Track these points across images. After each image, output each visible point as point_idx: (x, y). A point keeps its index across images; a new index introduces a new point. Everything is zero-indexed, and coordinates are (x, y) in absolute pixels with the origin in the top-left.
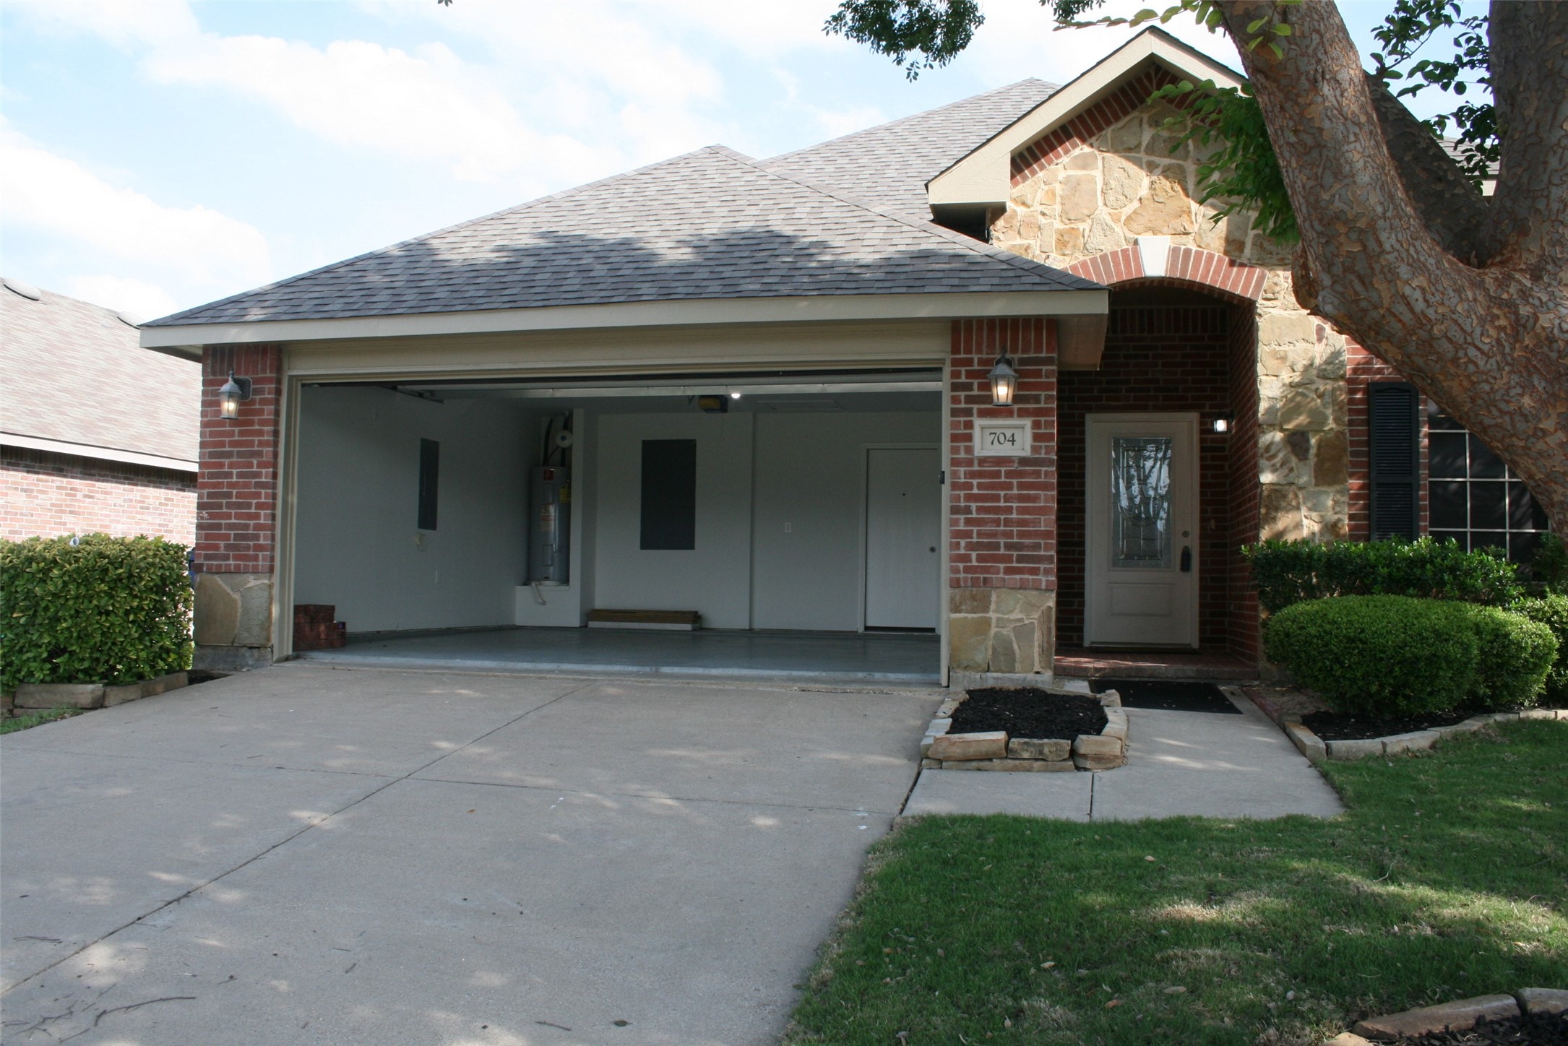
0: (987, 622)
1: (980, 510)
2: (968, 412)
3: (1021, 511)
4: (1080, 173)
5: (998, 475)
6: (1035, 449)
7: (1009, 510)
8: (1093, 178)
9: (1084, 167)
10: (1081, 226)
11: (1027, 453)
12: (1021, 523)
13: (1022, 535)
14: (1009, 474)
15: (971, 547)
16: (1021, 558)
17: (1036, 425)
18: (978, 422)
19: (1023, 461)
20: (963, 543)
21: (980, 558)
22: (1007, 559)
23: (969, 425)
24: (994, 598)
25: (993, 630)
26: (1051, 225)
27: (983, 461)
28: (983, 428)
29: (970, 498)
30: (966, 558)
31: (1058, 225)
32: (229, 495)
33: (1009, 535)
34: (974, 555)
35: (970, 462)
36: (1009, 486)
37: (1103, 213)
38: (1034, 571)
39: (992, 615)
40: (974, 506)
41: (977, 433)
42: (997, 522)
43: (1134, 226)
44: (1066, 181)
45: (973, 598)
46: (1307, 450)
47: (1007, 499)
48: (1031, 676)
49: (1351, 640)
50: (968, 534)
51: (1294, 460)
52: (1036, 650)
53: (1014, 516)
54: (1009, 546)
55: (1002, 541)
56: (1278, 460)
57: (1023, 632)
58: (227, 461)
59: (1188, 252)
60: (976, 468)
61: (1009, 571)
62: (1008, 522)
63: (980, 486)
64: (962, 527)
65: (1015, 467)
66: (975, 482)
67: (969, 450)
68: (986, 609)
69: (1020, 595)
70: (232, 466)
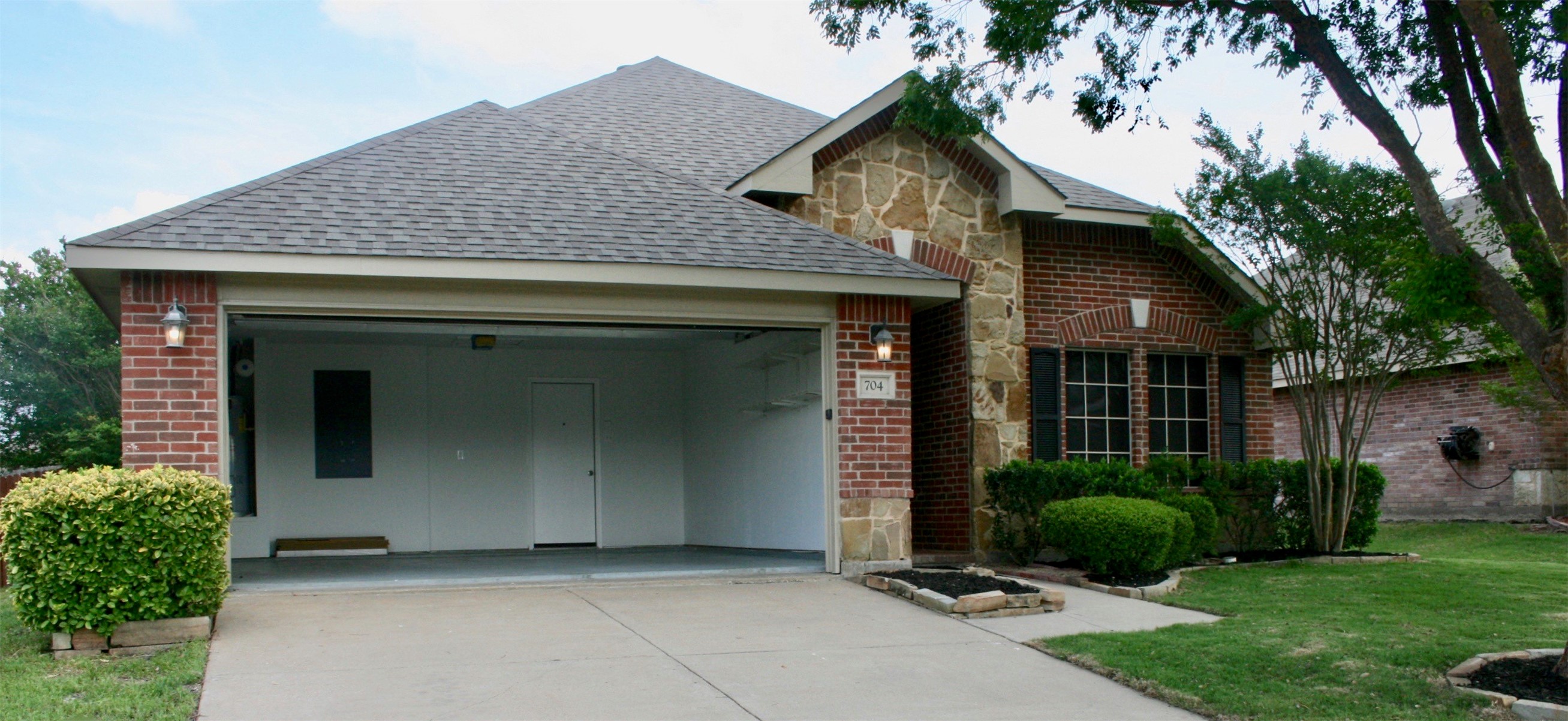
0: (868, 523)
1: (862, 439)
2: (852, 365)
3: (890, 440)
4: (850, 175)
5: (873, 413)
6: (898, 394)
7: (881, 439)
8: (859, 181)
9: (853, 171)
10: (852, 217)
11: (892, 396)
12: (890, 449)
13: (890, 457)
14: (881, 412)
15: (857, 467)
16: (890, 476)
17: (898, 376)
18: (859, 373)
19: (890, 403)
20: (851, 464)
21: (863, 476)
22: (881, 476)
23: (853, 375)
24: (872, 505)
25: (873, 529)
26: (830, 214)
27: (863, 402)
28: (862, 377)
29: (855, 430)
30: (853, 476)
31: (835, 215)
32: (164, 426)
33: (881, 458)
34: (858, 473)
35: (854, 403)
36: (880, 421)
37: (868, 208)
38: (899, 484)
39: (871, 517)
40: (857, 436)
41: (858, 380)
42: (874, 448)
43: (889, 221)
44: (840, 180)
45: (859, 505)
46: (1002, 396)
47: (880, 431)
48: (898, 562)
50: (853, 458)
51: (994, 402)
52: (901, 543)
53: (885, 443)
54: (882, 466)
55: (877, 462)
56: (984, 403)
57: (892, 529)
58: (159, 391)
59: (925, 244)
60: (859, 407)
61: (883, 484)
62: (881, 448)
63: (862, 421)
64: (850, 452)
65: (884, 407)
66: (858, 418)
67: (853, 394)
68: (866, 513)
69: (890, 502)
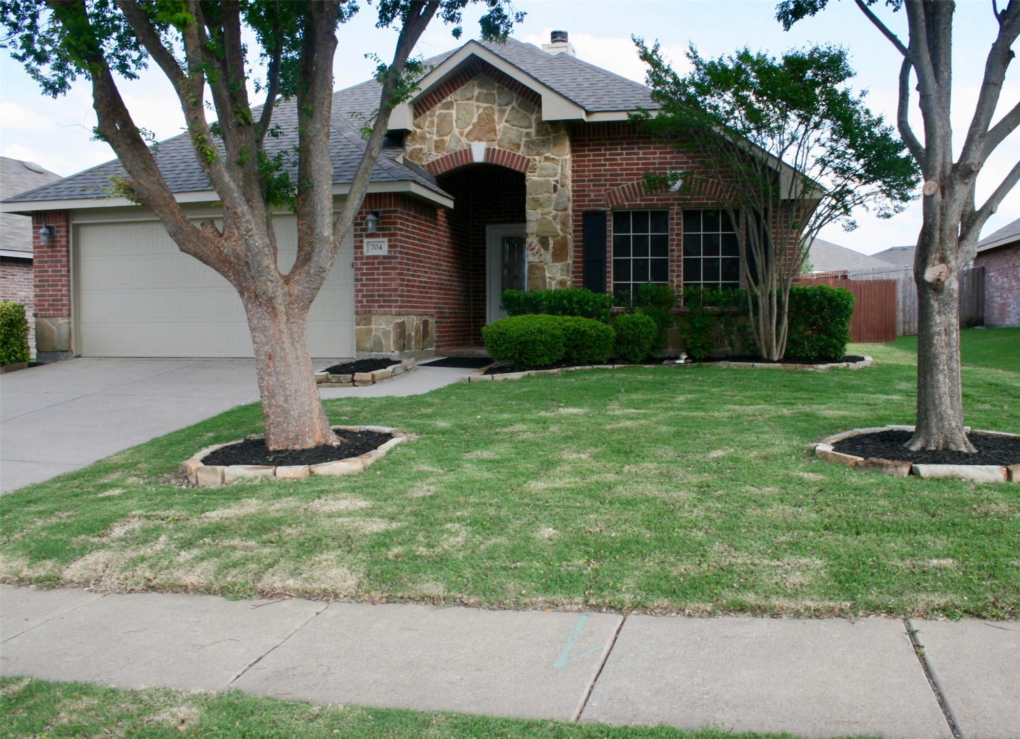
0: (371, 330)
1: (367, 280)
2: (361, 236)
3: (384, 280)
4: (446, 111)
5: (373, 264)
6: (389, 252)
7: (378, 279)
8: (451, 114)
9: (448, 108)
10: (447, 138)
11: (386, 253)
12: (384, 285)
13: (384, 290)
14: (379, 263)
15: (363, 296)
16: (384, 301)
17: (390, 241)
18: (366, 240)
19: (385, 257)
20: (360, 294)
21: (367, 301)
22: (378, 301)
23: (362, 242)
24: (373, 319)
25: (374, 333)
26: (432, 138)
27: (368, 257)
28: (368, 243)
29: (363, 274)
30: (361, 302)
31: (435, 138)
32: (48, 281)
33: (379, 290)
34: (365, 300)
35: (362, 258)
36: (378, 269)
37: (456, 131)
38: (390, 307)
39: (373, 327)
40: (364, 278)
41: (365, 245)
42: (374, 285)
43: (470, 137)
44: (439, 116)
45: (365, 319)
46: (548, 245)
47: (378, 274)
48: (390, 353)
49: (501, 334)
50: (361, 291)
51: (542, 251)
52: (392, 342)
53: (381, 282)
54: (379, 296)
55: (376, 293)
56: (535, 251)
57: (386, 333)
58: (46, 265)
59: (494, 150)
60: (365, 261)
61: (380, 307)
62: (378, 285)
63: (367, 269)
64: (359, 288)
65: (381, 260)
66: (364, 267)
67: (362, 253)
68: (370, 324)
69: (384, 317)
70: (48, 267)
